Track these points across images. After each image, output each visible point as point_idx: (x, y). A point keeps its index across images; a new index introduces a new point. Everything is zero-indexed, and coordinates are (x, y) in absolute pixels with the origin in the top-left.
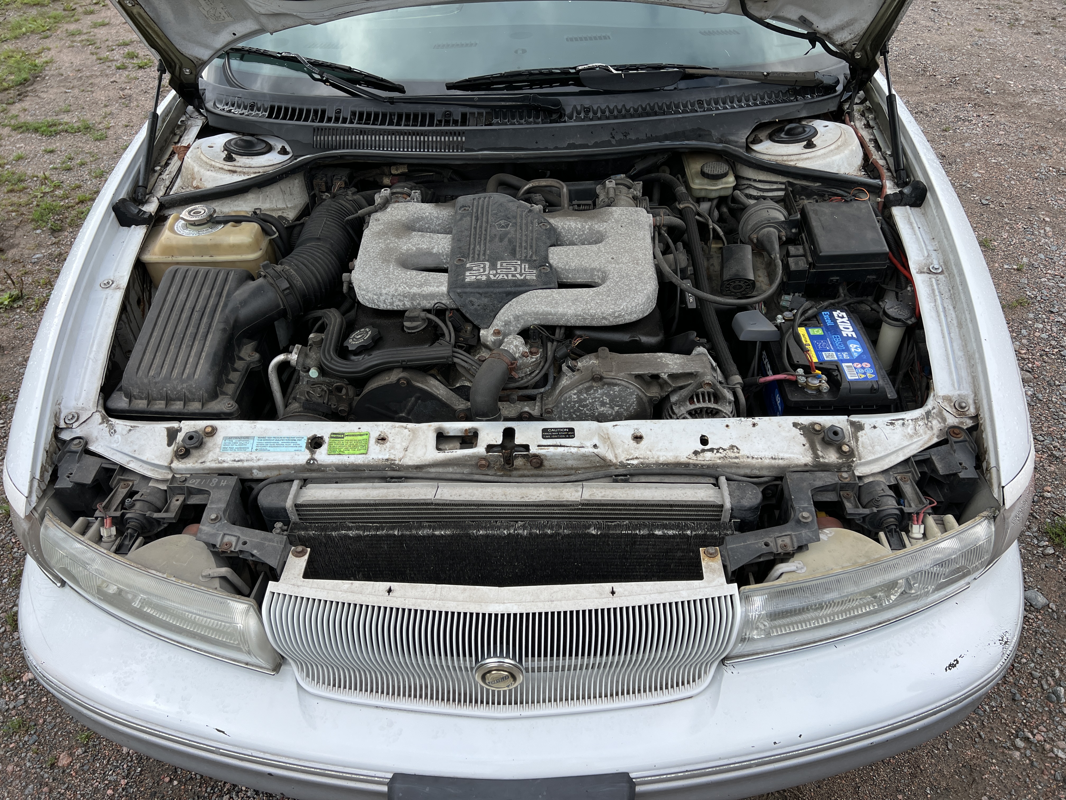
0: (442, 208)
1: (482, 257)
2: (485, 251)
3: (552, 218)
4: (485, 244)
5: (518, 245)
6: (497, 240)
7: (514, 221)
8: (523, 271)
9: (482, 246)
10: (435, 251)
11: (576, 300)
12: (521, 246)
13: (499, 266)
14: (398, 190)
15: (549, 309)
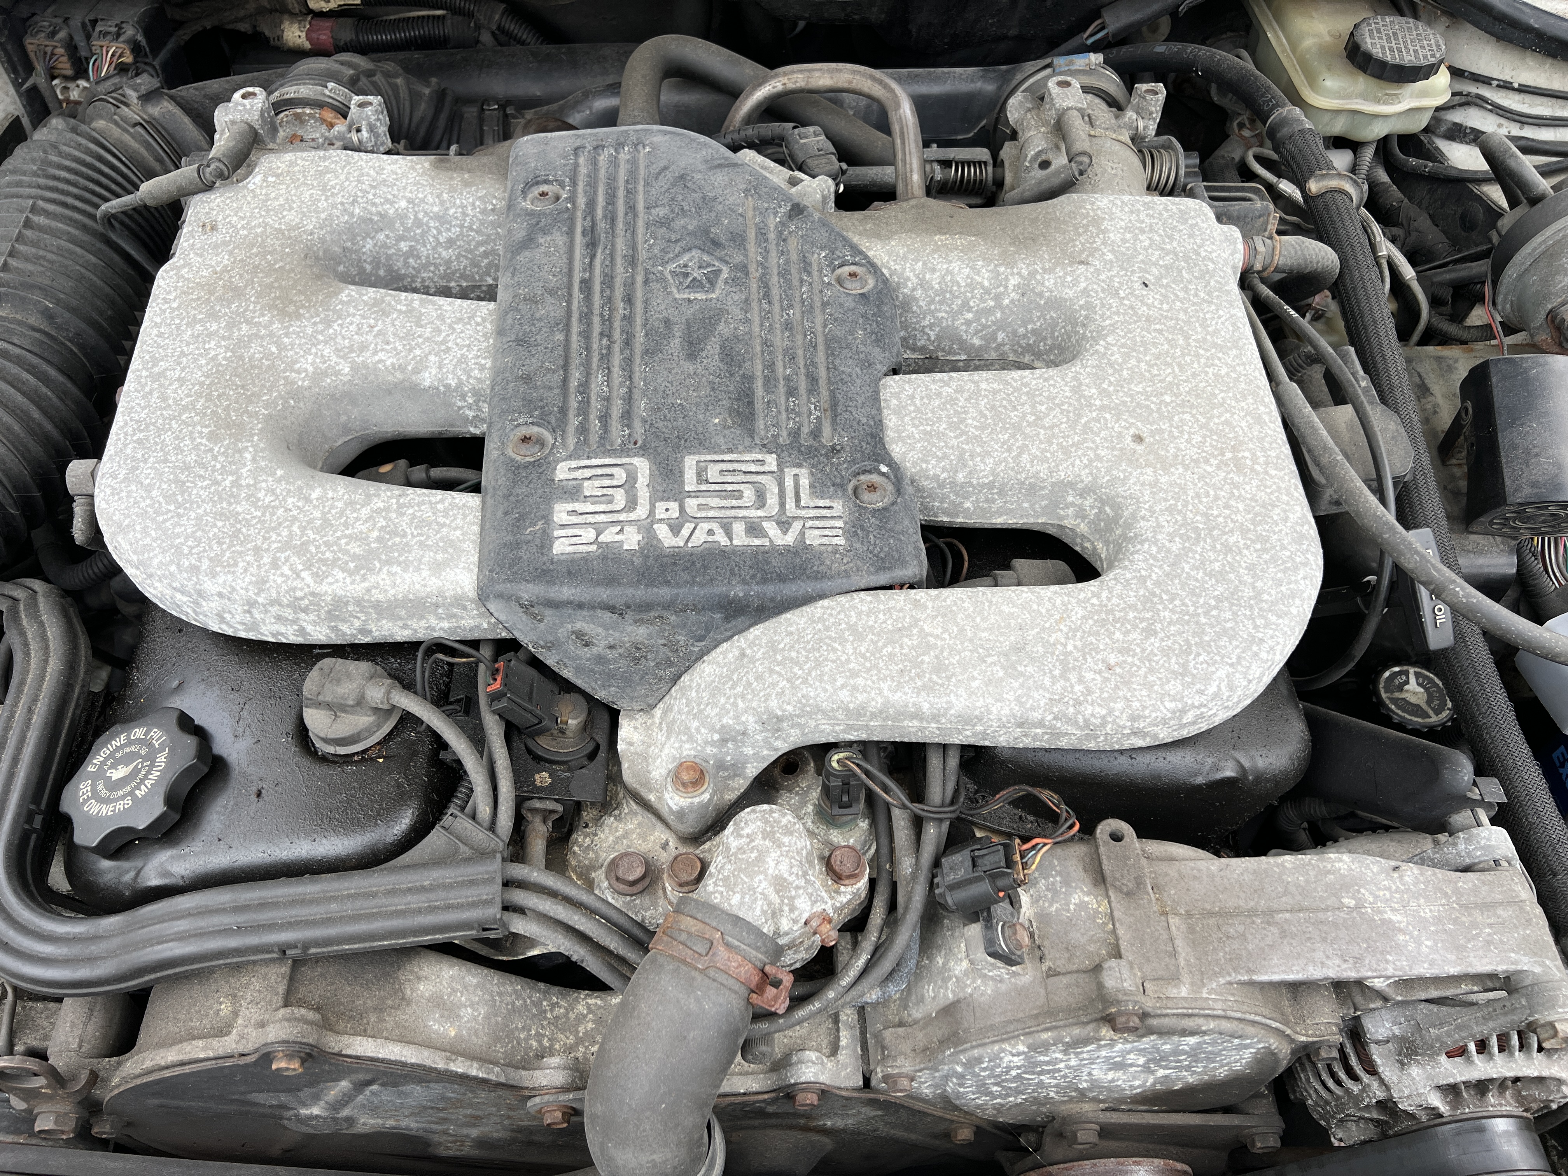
0: (457, 179)
1: (617, 432)
2: (629, 399)
3: (878, 236)
4: (628, 364)
5: (758, 369)
6: (675, 344)
7: (738, 258)
8: (790, 504)
9: (616, 371)
10: (427, 378)
11: (1018, 649)
12: (769, 382)
13: (690, 482)
14: (304, 90)
15: (911, 698)
